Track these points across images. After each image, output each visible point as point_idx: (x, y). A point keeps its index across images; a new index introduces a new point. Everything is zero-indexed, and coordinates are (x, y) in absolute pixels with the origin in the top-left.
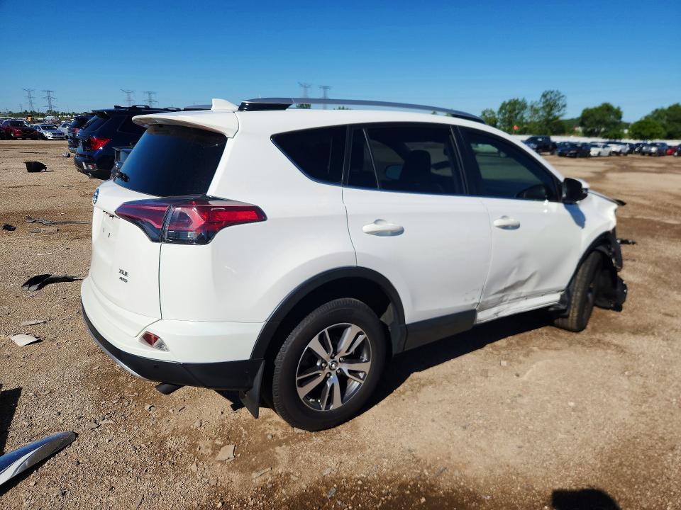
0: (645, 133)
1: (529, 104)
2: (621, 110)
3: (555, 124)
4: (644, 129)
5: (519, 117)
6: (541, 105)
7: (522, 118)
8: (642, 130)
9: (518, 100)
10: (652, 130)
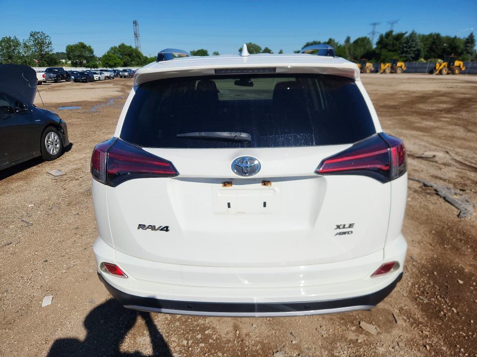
0: (110, 63)
1: (21, 41)
2: (92, 48)
3: (48, 58)
4: (110, 60)
5: (16, 52)
6: (32, 43)
7: (19, 53)
8: (108, 61)
9: (10, 38)
10: (115, 61)
